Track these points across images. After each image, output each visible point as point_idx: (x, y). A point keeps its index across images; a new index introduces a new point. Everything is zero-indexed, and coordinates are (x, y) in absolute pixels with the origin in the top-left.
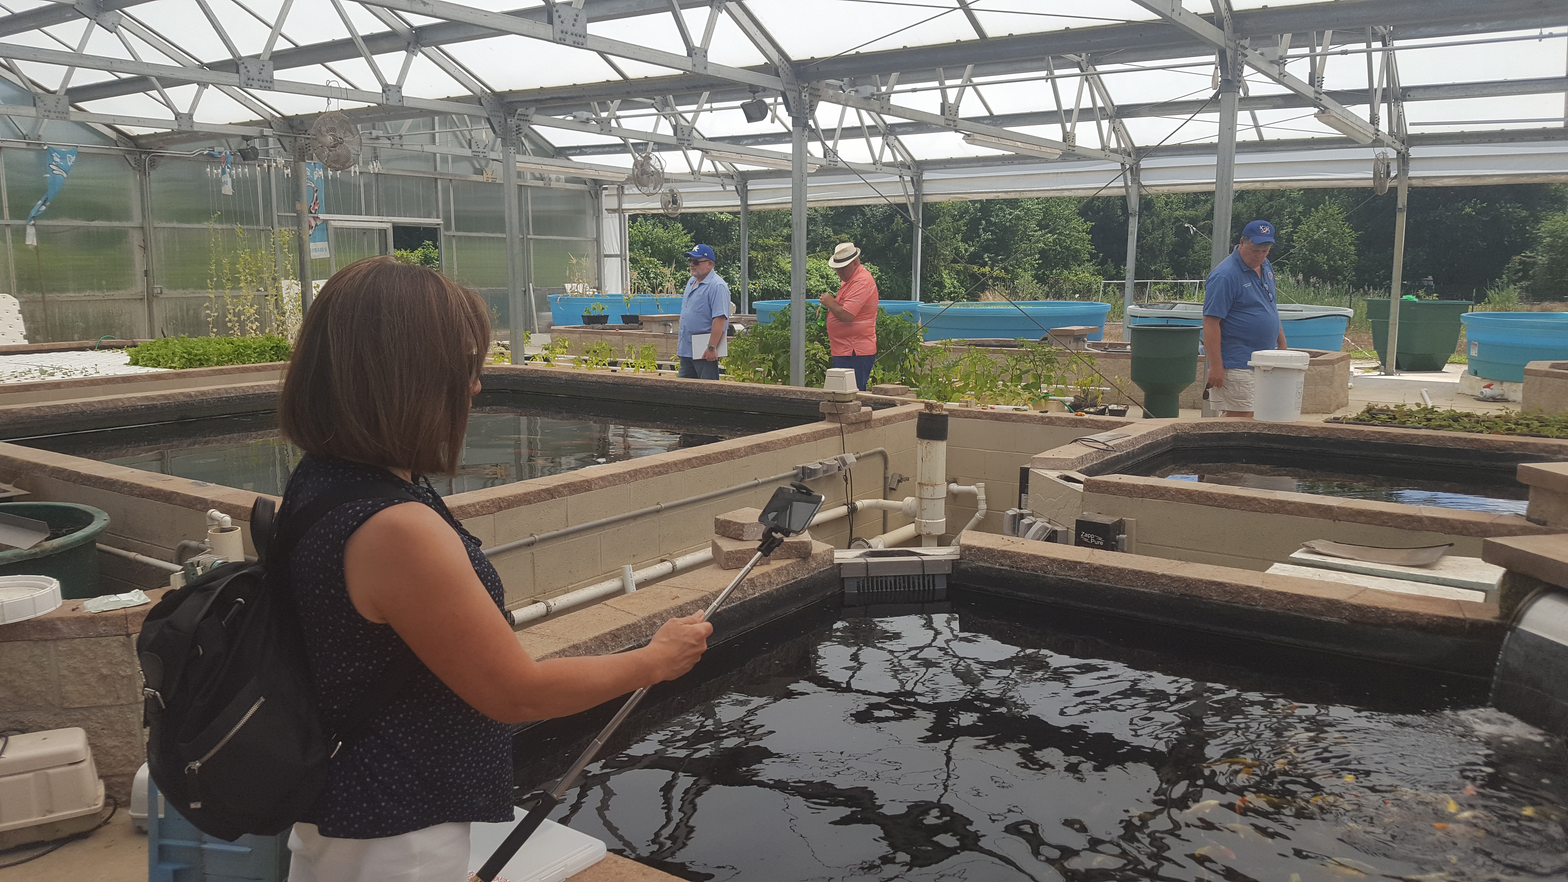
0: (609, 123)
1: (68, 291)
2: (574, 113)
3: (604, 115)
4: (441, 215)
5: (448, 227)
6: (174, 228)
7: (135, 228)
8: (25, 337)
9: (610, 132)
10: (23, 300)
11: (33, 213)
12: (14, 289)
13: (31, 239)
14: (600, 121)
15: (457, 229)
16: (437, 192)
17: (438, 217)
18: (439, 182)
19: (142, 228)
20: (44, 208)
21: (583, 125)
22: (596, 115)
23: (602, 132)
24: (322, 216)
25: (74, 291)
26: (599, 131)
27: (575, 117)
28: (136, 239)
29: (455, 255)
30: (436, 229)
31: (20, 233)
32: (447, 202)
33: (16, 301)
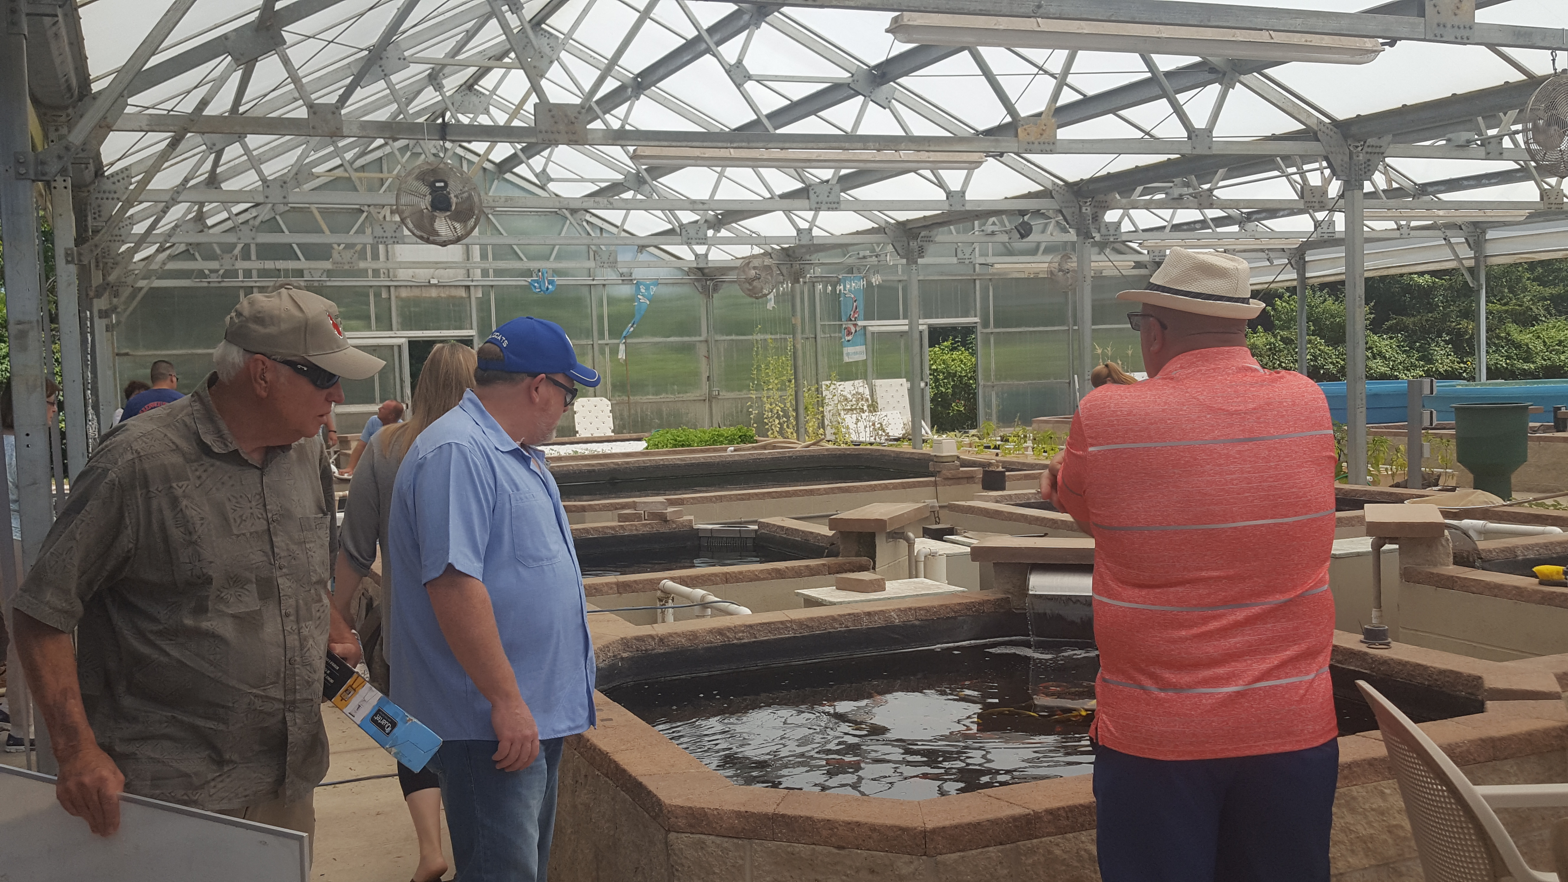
0: (1500, 143)
1: (648, 394)
2: (1449, 136)
3: (1492, 132)
4: (978, 313)
5: (986, 324)
6: (733, 340)
7: (701, 341)
8: (613, 431)
9: (1500, 155)
10: (614, 402)
11: (624, 334)
12: (609, 394)
13: (622, 355)
14: (1486, 142)
15: (995, 326)
16: (975, 292)
17: (975, 316)
18: (978, 282)
19: (706, 341)
20: (632, 329)
21: (1460, 150)
22: (1480, 134)
23: (1488, 157)
24: (861, 323)
25: (653, 395)
26: (1483, 154)
27: (1448, 140)
28: (702, 350)
29: (992, 351)
30: (973, 327)
31: (614, 351)
32: (985, 298)
33: (609, 403)
